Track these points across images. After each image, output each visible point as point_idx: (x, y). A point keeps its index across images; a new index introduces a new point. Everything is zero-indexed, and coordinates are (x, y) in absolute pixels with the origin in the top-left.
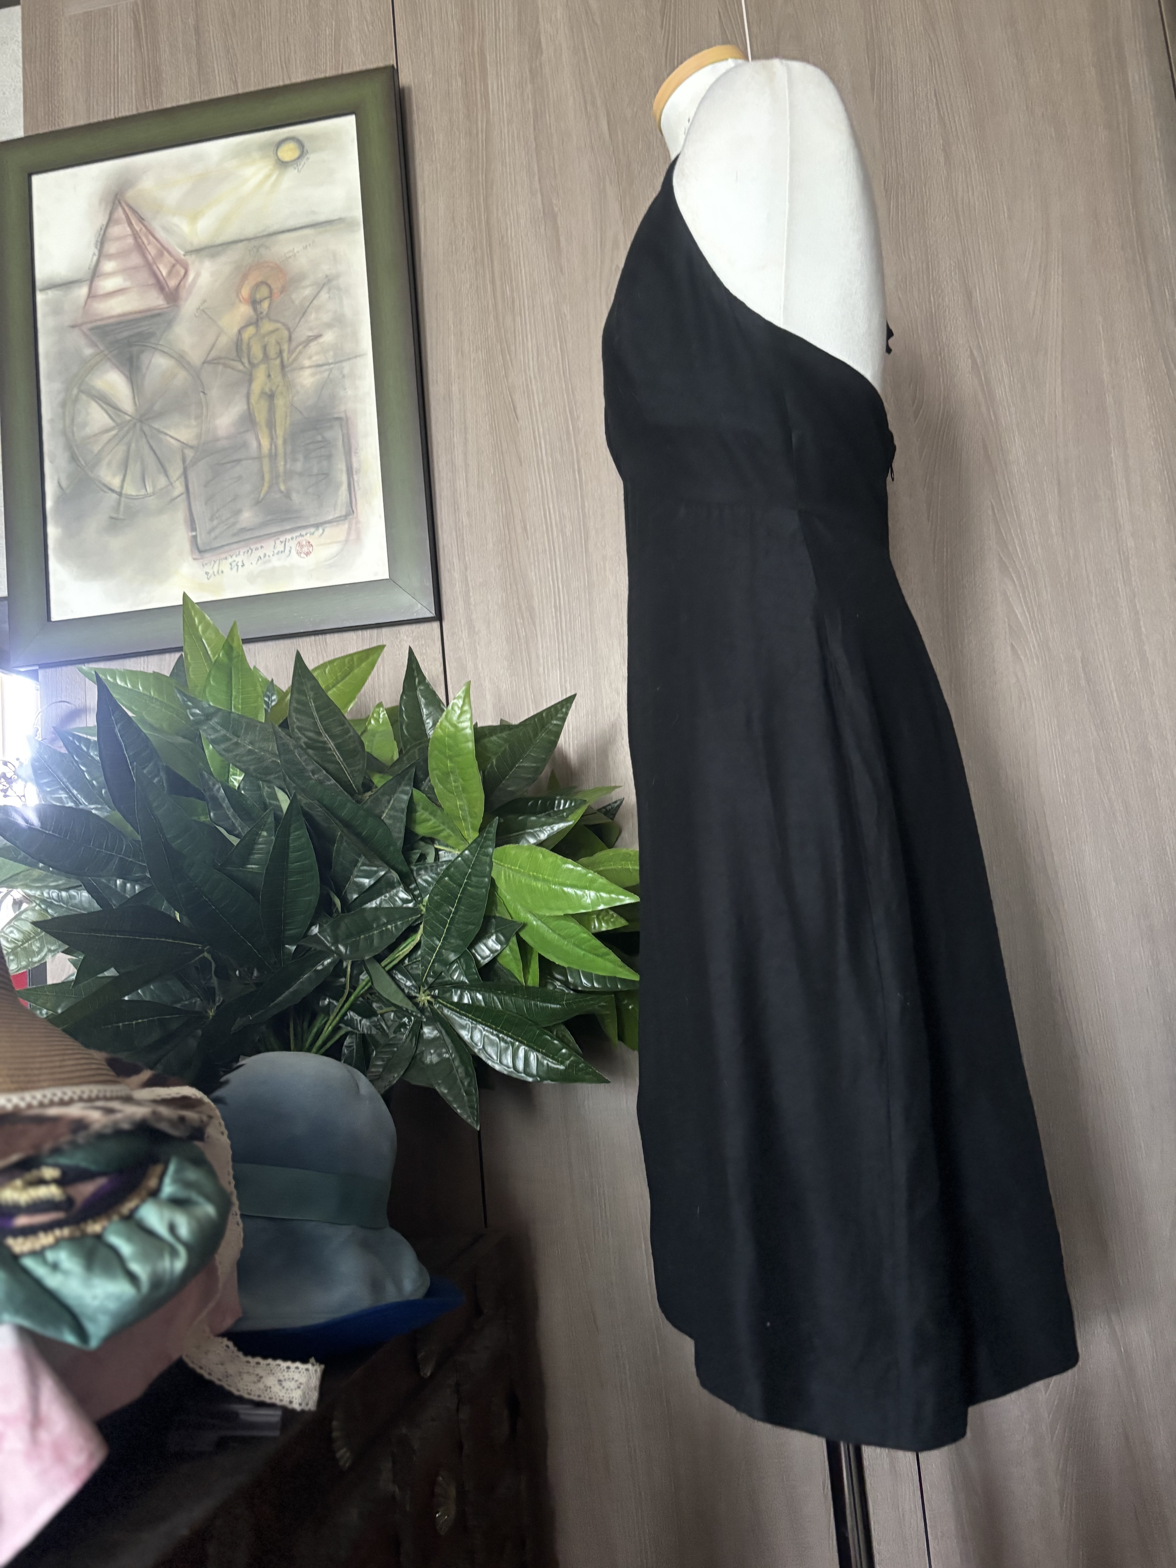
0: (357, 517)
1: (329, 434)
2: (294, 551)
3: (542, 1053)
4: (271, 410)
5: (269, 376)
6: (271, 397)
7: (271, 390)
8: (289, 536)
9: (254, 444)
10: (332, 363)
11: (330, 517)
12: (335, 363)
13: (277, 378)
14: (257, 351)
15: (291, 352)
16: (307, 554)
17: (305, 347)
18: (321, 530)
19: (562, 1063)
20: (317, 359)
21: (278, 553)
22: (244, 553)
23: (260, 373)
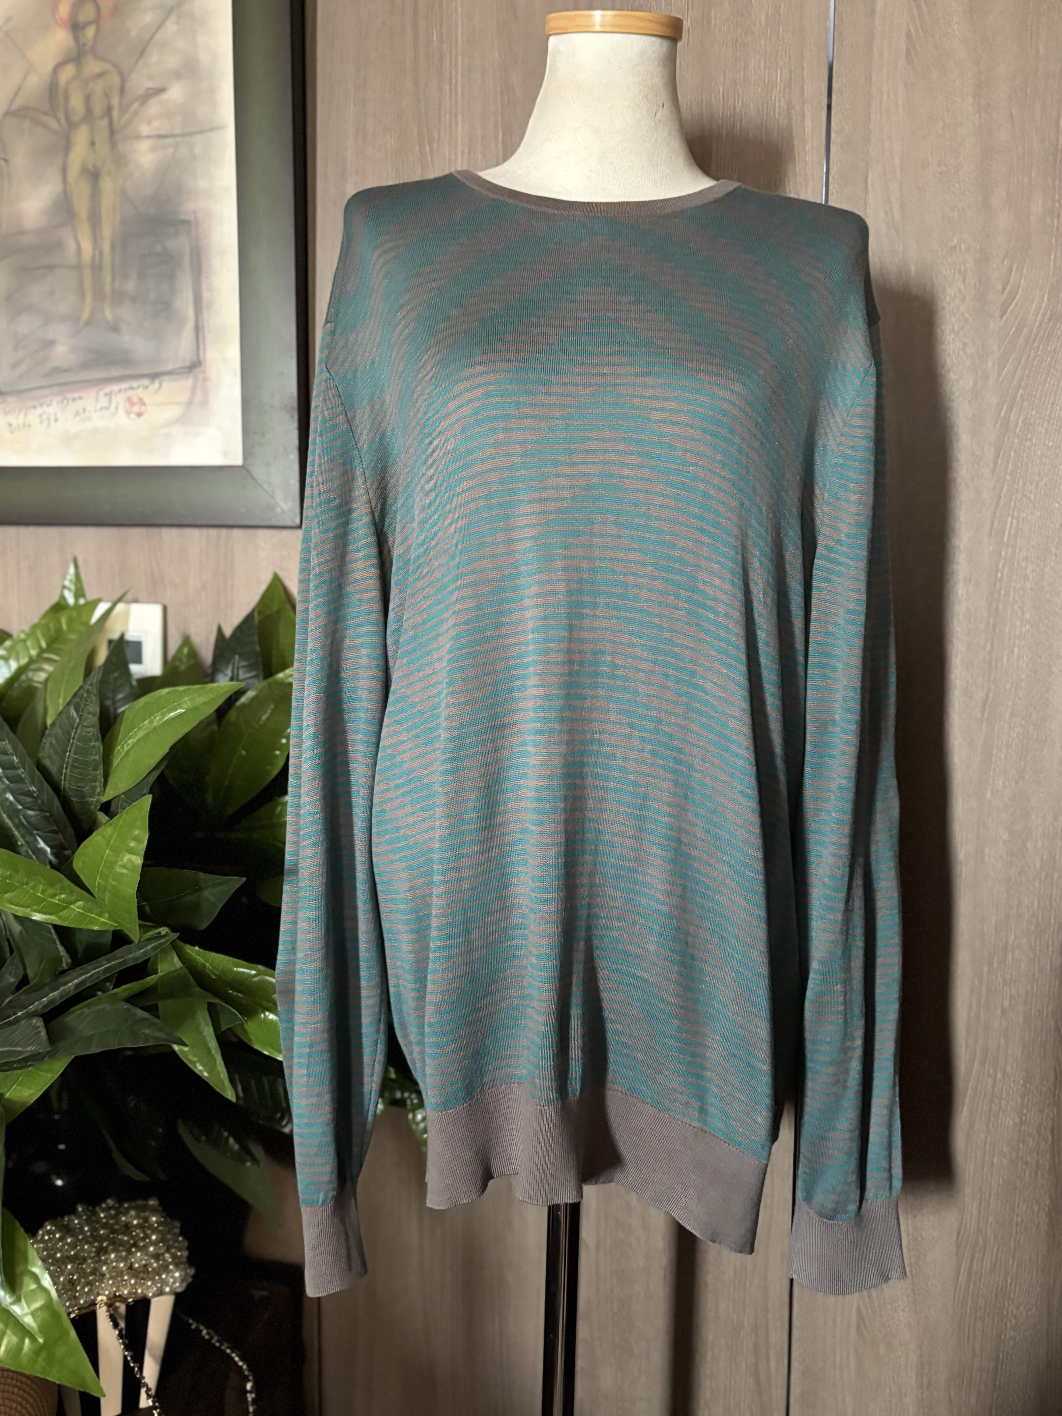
0: (204, 372)
1: (172, 244)
2: (121, 410)
4: (95, 196)
5: (93, 143)
6: (94, 176)
7: (95, 167)
8: (115, 387)
9: (71, 245)
10: (178, 135)
11: (170, 367)
12: (183, 135)
13: (103, 148)
14: (77, 103)
15: (123, 110)
16: (139, 415)
17: (143, 104)
18: (156, 384)
20: (159, 126)
21: (101, 409)
22: (58, 402)
23: (81, 137)
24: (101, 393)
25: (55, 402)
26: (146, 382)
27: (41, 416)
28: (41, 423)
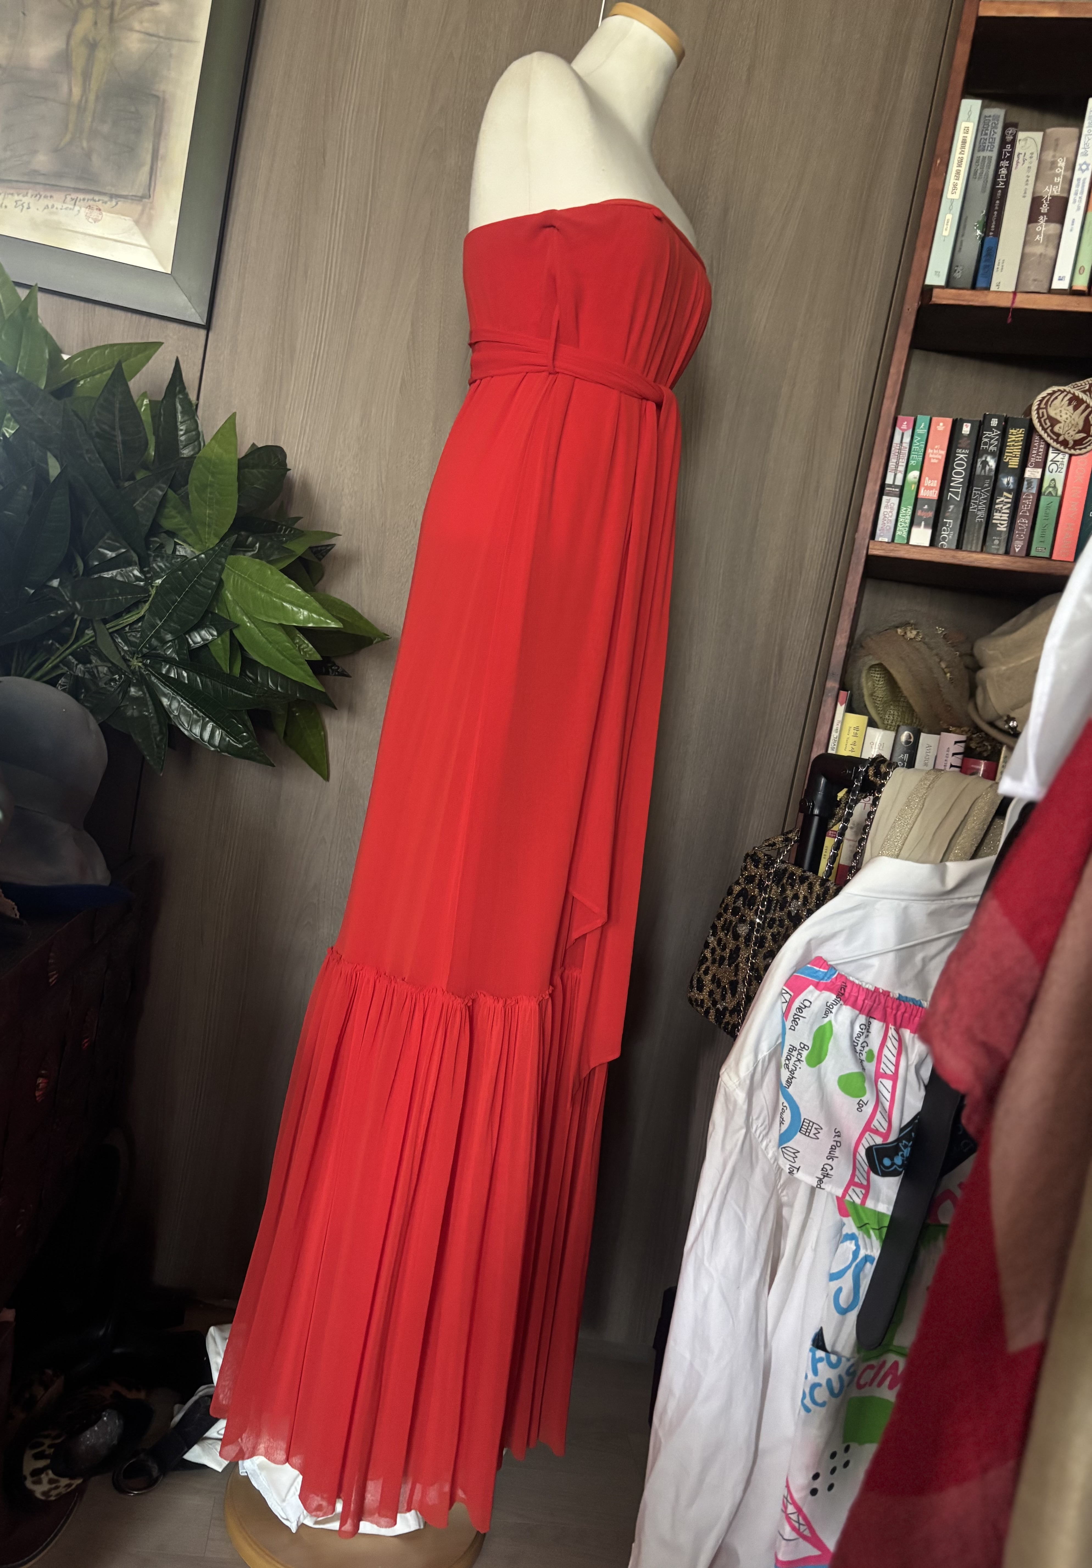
0: (152, 203)
1: (142, 109)
2: (83, 214)
3: (226, 731)
4: (90, 59)
5: (96, 23)
6: (92, 45)
7: (94, 39)
8: (81, 196)
11: (126, 193)
12: (165, 38)
13: (103, 29)
15: (123, 8)
16: (96, 220)
17: (139, 8)
18: (113, 202)
19: (240, 743)
20: (149, 26)
21: (66, 209)
22: (32, 196)
23: (87, 16)
24: (69, 198)
25: (29, 195)
26: (106, 199)
27: (16, 202)
28: (16, 207)
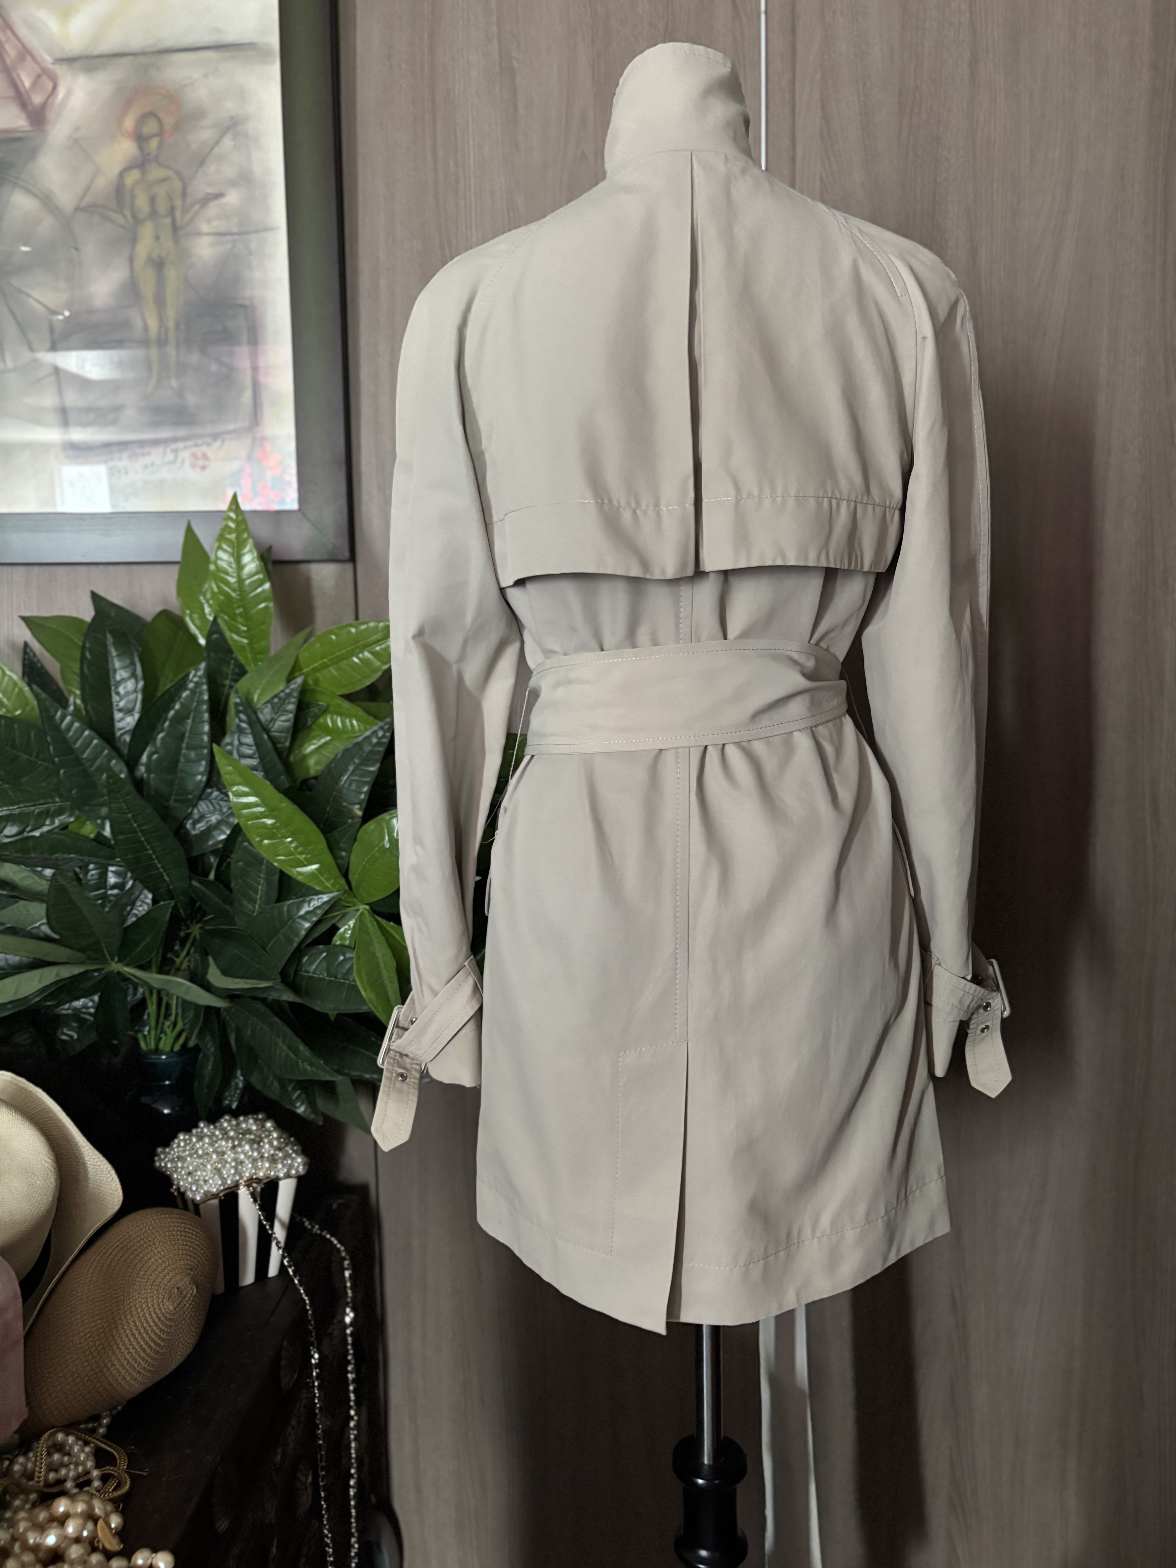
0: (262, 431)
1: (231, 325)
2: (187, 464)
4: (161, 281)
5: (157, 238)
6: (159, 265)
7: (160, 258)
8: (181, 445)
9: (138, 324)
10: (236, 234)
11: (231, 427)
12: (240, 234)
13: (168, 243)
14: (142, 203)
15: (185, 211)
16: (204, 468)
17: (202, 206)
18: (218, 443)
20: (218, 225)
21: (169, 463)
22: (127, 458)
23: (147, 232)
24: (168, 450)
26: (209, 440)
27: (111, 469)
28: (112, 475)
